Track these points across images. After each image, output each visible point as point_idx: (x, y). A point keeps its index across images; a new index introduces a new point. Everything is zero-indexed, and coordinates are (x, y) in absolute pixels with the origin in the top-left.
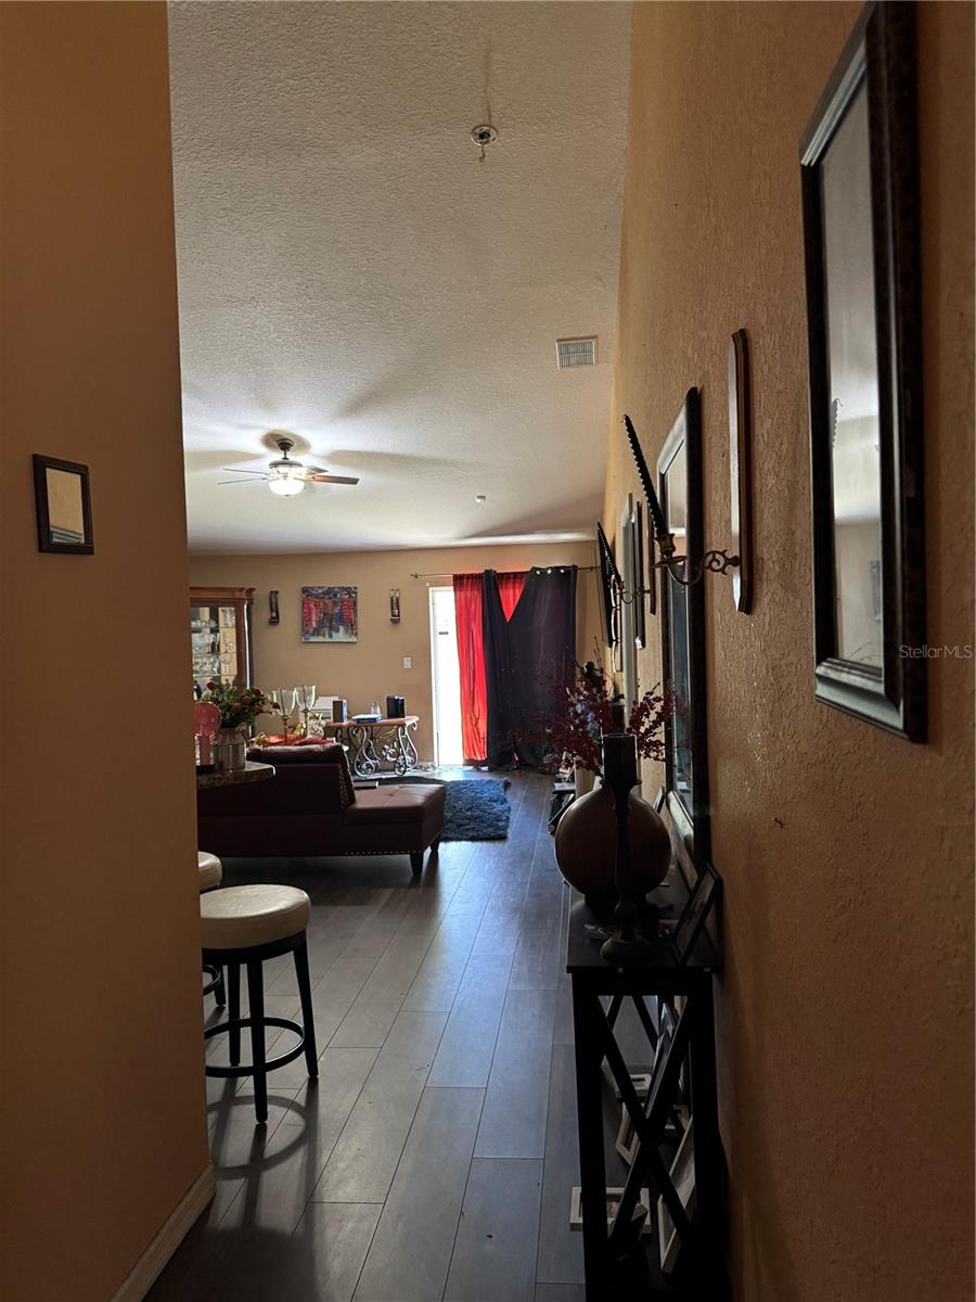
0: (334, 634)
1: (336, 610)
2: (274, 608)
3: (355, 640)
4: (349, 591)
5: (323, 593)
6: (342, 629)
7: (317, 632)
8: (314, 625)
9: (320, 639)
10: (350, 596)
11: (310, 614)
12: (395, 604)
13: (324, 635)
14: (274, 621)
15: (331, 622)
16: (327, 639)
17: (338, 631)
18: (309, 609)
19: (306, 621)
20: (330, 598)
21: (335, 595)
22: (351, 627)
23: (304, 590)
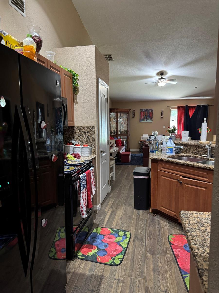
0: (147, 120)
1: (148, 115)
2: (134, 114)
3: (152, 121)
4: (152, 110)
5: (145, 111)
6: (149, 119)
7: (143, 120)
8: (143, 118)
9: (144, 121)
10: (152, 111)
11: (142, 115)
12: (162, 113)
13: (145, 120)
14: (133, 117)
15: (147, 117)
16: (146, 121)
17: (148, 119)
18: (142, 114)
19: (141, 117)
20: (147, 112)
21: (148, 111)
22: (151, 118)
23: (141, 110)
